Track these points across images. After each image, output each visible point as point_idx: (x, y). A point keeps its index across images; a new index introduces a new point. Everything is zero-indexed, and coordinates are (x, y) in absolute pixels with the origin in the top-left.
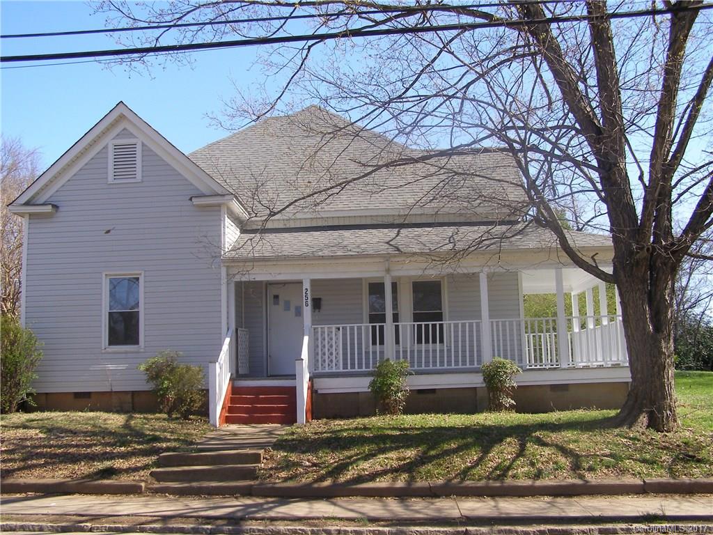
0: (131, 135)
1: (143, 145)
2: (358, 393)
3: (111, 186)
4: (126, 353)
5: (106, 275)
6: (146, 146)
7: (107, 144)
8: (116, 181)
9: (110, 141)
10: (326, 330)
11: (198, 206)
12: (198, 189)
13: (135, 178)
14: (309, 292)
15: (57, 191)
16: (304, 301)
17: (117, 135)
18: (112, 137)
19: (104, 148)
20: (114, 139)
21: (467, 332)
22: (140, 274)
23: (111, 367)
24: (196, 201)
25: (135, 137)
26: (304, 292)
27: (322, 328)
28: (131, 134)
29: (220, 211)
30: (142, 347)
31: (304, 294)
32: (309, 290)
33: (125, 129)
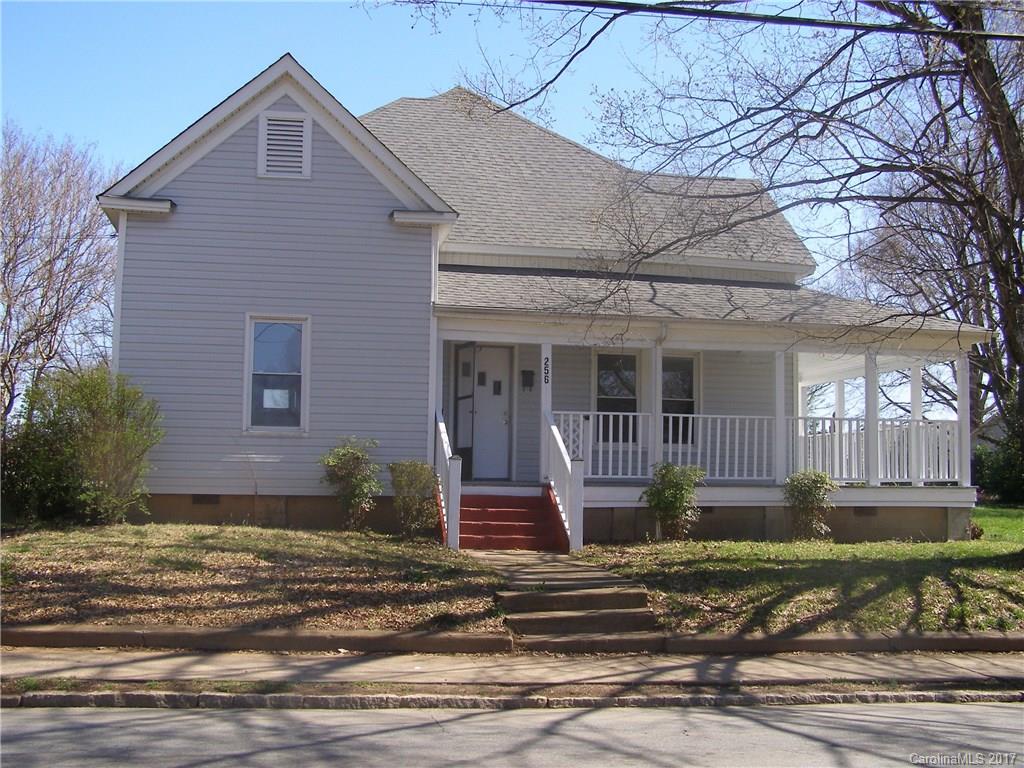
0: (298, 108)
1: (315, 124)
2: (612, 509)
3: (261, 182)
4: (281, 437)
5: (251, 317)
6: (318, 125)
7: (257, 117)
8: (270, 175)
9: (262, 112)
10: (571, 419)
11: (402, 225)
12: (397, 200)
13: (300, 172)
14: (550, 363)
15: (174, 181)
16: (543, 375)
17: (275, 104)
18: (266, 107)
19: (252, 121)
20: (268, 108)
21: (756, 431)
22: (306, 319)
23: (256, 458)
24: (399, 218)
25: (302, 110)
26: (543, 362)
27: (565, 415)
28: (298, 106)
29: (430, 235)
30: (307, 429)
31: (543, 366)
32: (550, 360)
33: (286, 96)
